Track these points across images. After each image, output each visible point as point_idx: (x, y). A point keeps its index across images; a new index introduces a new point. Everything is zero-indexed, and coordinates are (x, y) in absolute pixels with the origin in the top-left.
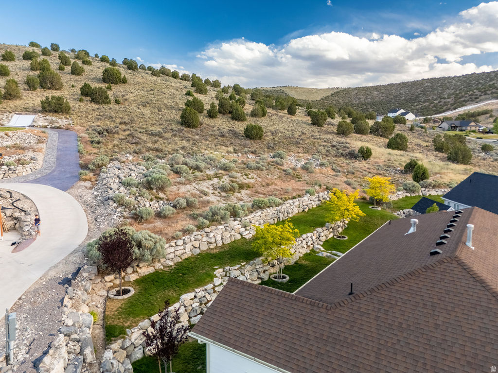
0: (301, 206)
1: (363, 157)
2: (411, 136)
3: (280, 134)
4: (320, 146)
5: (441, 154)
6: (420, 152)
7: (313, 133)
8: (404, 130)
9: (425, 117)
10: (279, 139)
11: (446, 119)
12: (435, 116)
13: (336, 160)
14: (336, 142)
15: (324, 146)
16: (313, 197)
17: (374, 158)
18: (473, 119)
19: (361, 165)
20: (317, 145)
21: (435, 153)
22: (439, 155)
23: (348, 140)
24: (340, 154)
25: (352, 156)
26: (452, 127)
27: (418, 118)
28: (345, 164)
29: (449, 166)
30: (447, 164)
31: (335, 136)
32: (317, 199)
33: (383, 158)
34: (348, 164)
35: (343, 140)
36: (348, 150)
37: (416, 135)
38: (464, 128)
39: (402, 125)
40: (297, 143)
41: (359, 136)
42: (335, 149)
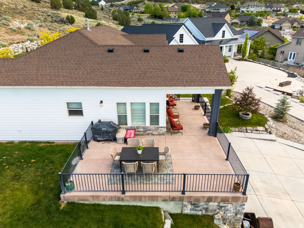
0: (24, 48)
1: (69, 22)
2: (102, 13)
3: (5, 6)
4: (39, 15)
5: (116, 22)
6: (105, 21)
7: (33, 7)
8: (98, 10)
9: (111, 4)
10: (4, 9)
11: (122, 4)
12: (116, 3)
13: (52, 24)
14: (51, 13)
15: (42, 15)
16: (34, 43)
17: (77, 23)
18: (136, 5)
19: (69, 27)
20: (36, 15)
21: (113, 21)
22: (115, 22)
23: (59, 12)
24: (54, 21)
25: (62, 21)
26: (125, 9)
27: (107, 4)
28: (58, 26)
29: (119, 27)
30: (118, 26)
31: (50, 9)
32: (37, 44)
33: (83, 23)
34: (60, 27)
35: (55, 12)
36: (59, 19)
37: (105, 13)
38: (131, 10)
39: (97, 6)
40: (20, 13)
41: (67, 10)
42: (50, 17)
